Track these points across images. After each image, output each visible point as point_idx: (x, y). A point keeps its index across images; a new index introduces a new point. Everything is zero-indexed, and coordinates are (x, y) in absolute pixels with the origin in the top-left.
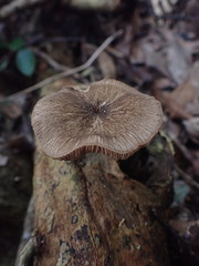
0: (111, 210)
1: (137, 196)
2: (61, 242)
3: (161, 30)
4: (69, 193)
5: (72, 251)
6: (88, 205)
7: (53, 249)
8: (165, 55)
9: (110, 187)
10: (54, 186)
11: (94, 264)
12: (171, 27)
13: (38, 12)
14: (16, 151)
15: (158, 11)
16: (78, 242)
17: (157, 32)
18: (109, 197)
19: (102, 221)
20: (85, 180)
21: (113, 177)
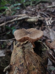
0: (30, 60)
1: (37, 58)
2: (16, 67)
3: (48, 29)
4: (20, 55)
5: (19, 69)
6: (24, 58)
7: (13, 69)
8: (49, 34)
9: (31, 54)
10: (17, 54)
11: (24, 73)
12: (51, 28)
13: (19, 22)
14: (8, 54)
15: (48, 24)
16: (20, 67)
17: (47, 29)
18: (30, 57)
19: (27, 63)
20: (25, 52)
21: (32, 52)
